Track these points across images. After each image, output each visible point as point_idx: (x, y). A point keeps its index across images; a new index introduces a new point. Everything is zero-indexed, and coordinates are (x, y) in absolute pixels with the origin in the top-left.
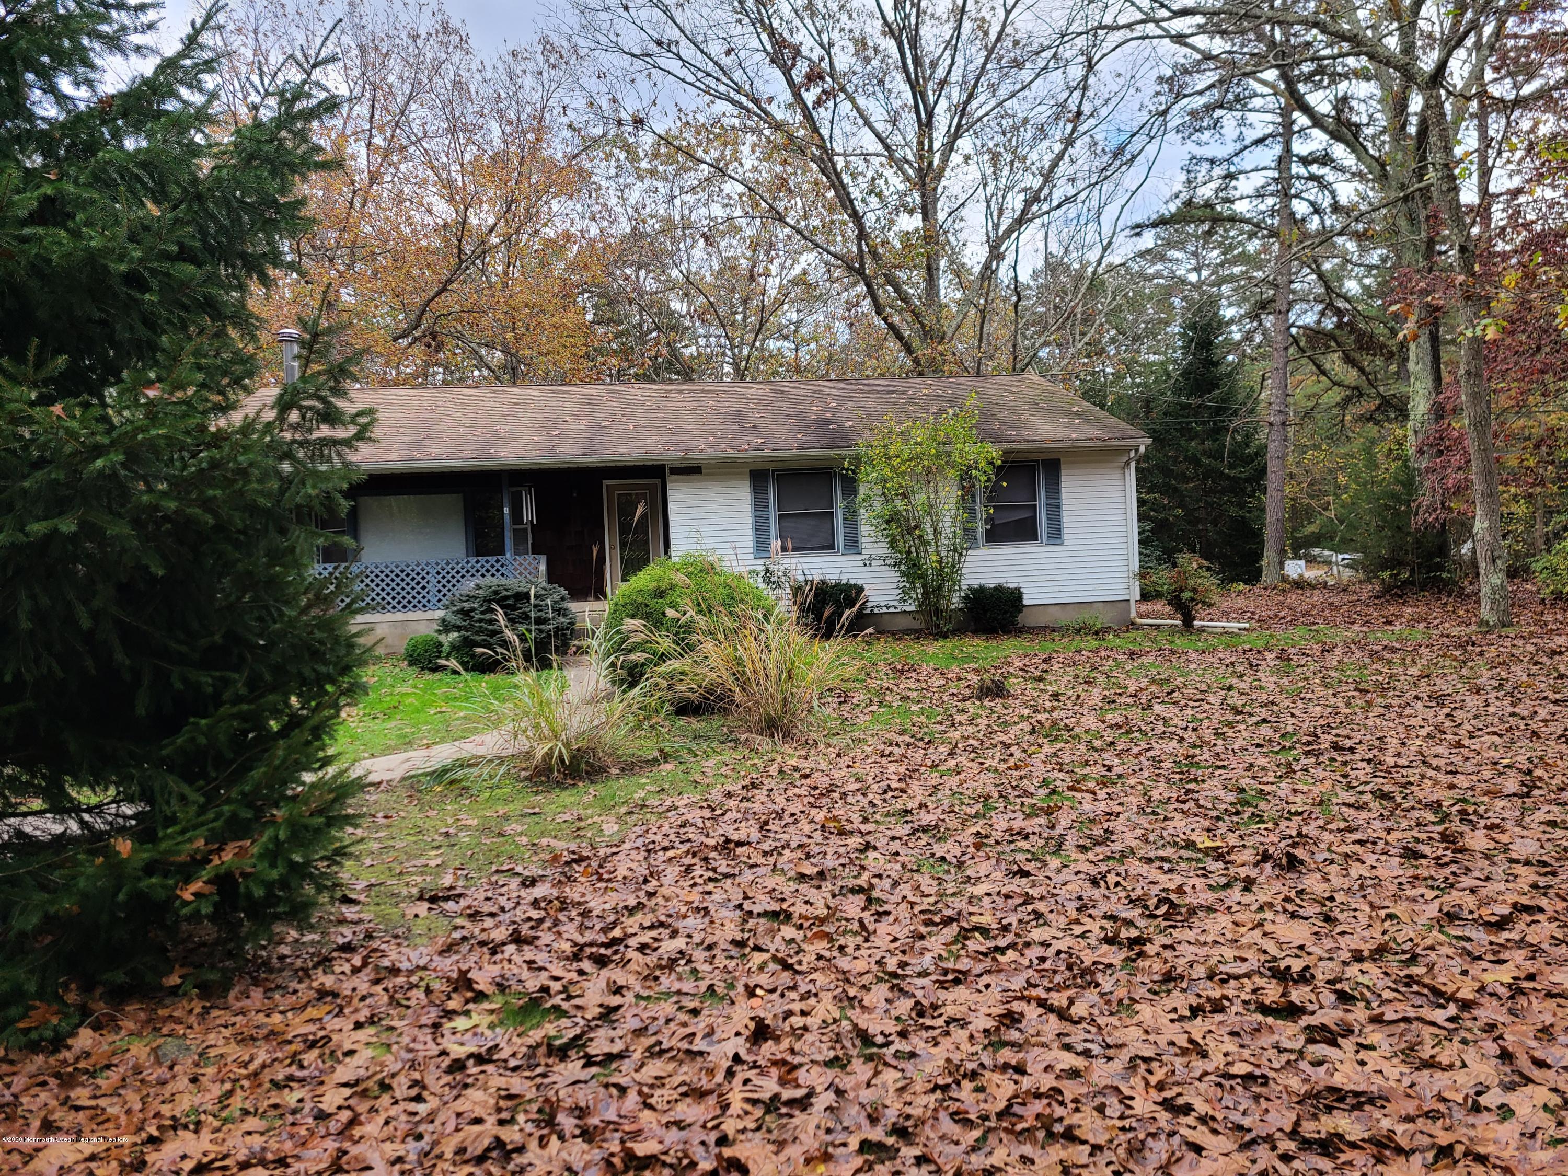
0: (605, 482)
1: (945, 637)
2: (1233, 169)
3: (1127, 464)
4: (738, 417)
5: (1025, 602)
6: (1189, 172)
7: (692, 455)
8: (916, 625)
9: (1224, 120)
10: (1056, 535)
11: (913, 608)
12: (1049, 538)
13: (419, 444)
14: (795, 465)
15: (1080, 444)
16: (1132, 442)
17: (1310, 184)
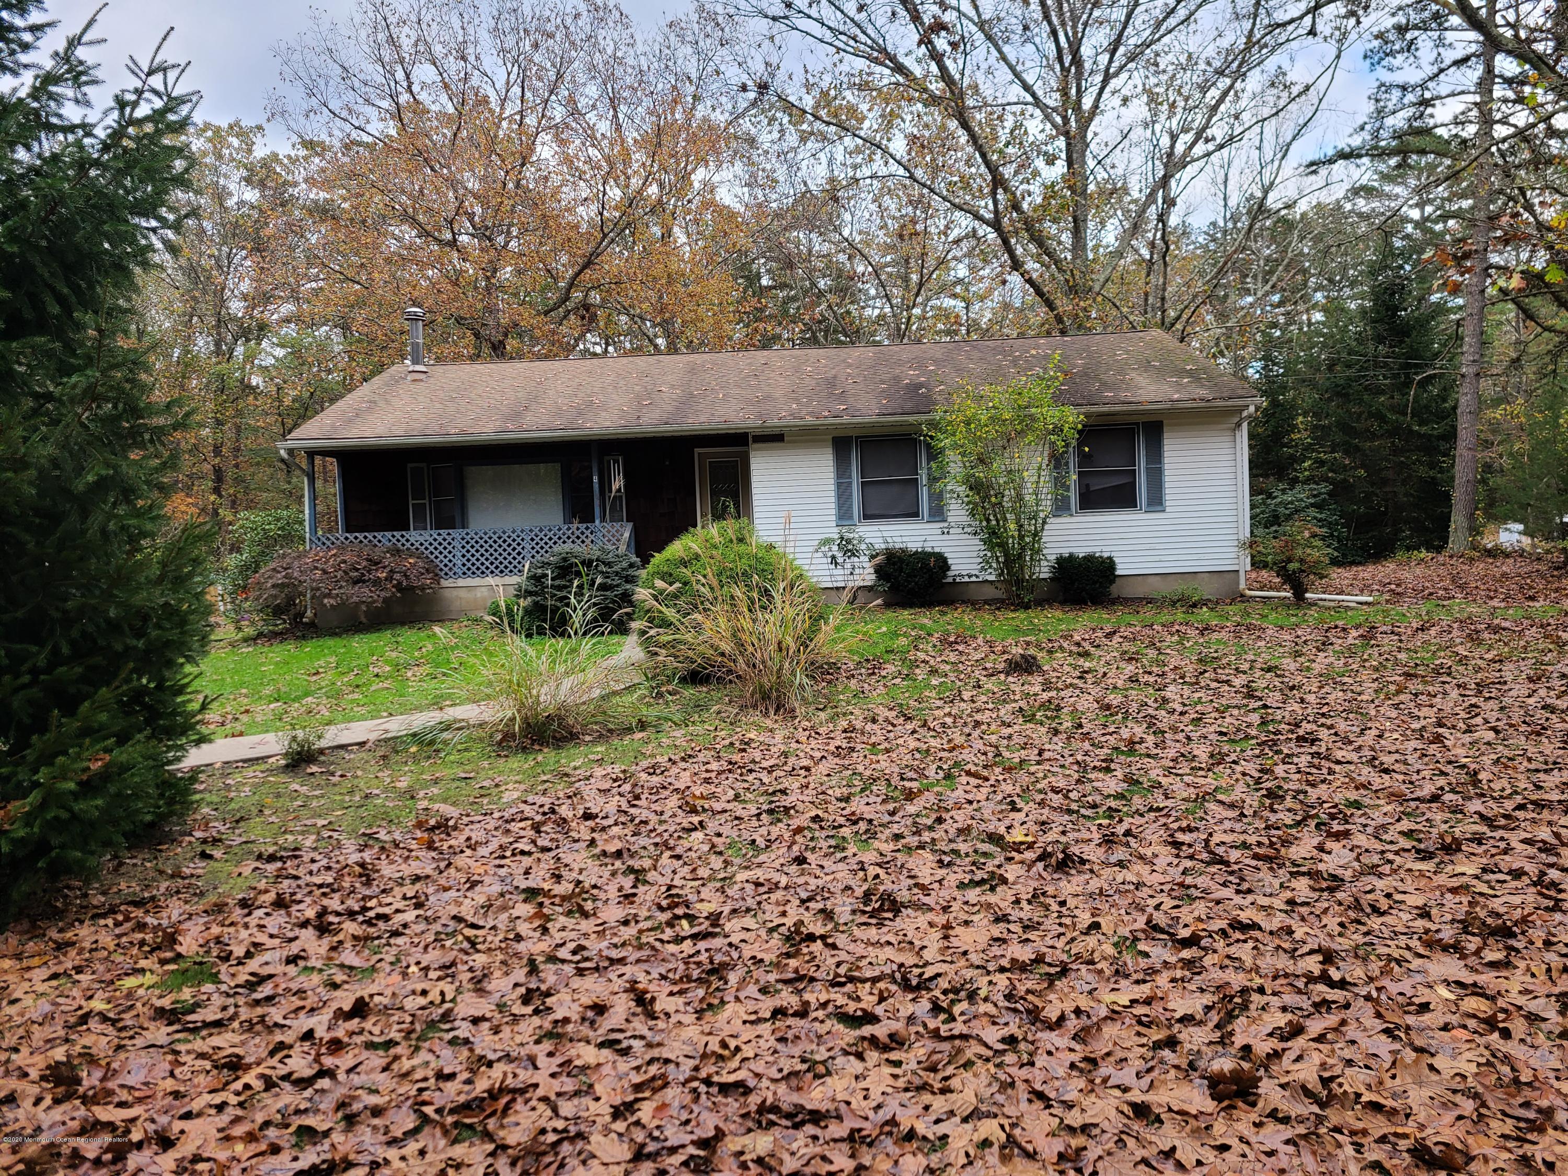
0: (697, 450)
1: (1027, 607)
2: (1428, 95)
3: (1239, 425)
4: (831, 383)
5: (1118, 572)
6: (1377, 101)
7: (770, 423)
8: (999, 594)
9: (1419, 40)
10: (1157, 501)
11: (992, 578)
12: (1149, 504)
13: (516, 415)
14: (877, 432)
15: (1181, 405)
16: (1240, 402)
17: (1518, 107)
